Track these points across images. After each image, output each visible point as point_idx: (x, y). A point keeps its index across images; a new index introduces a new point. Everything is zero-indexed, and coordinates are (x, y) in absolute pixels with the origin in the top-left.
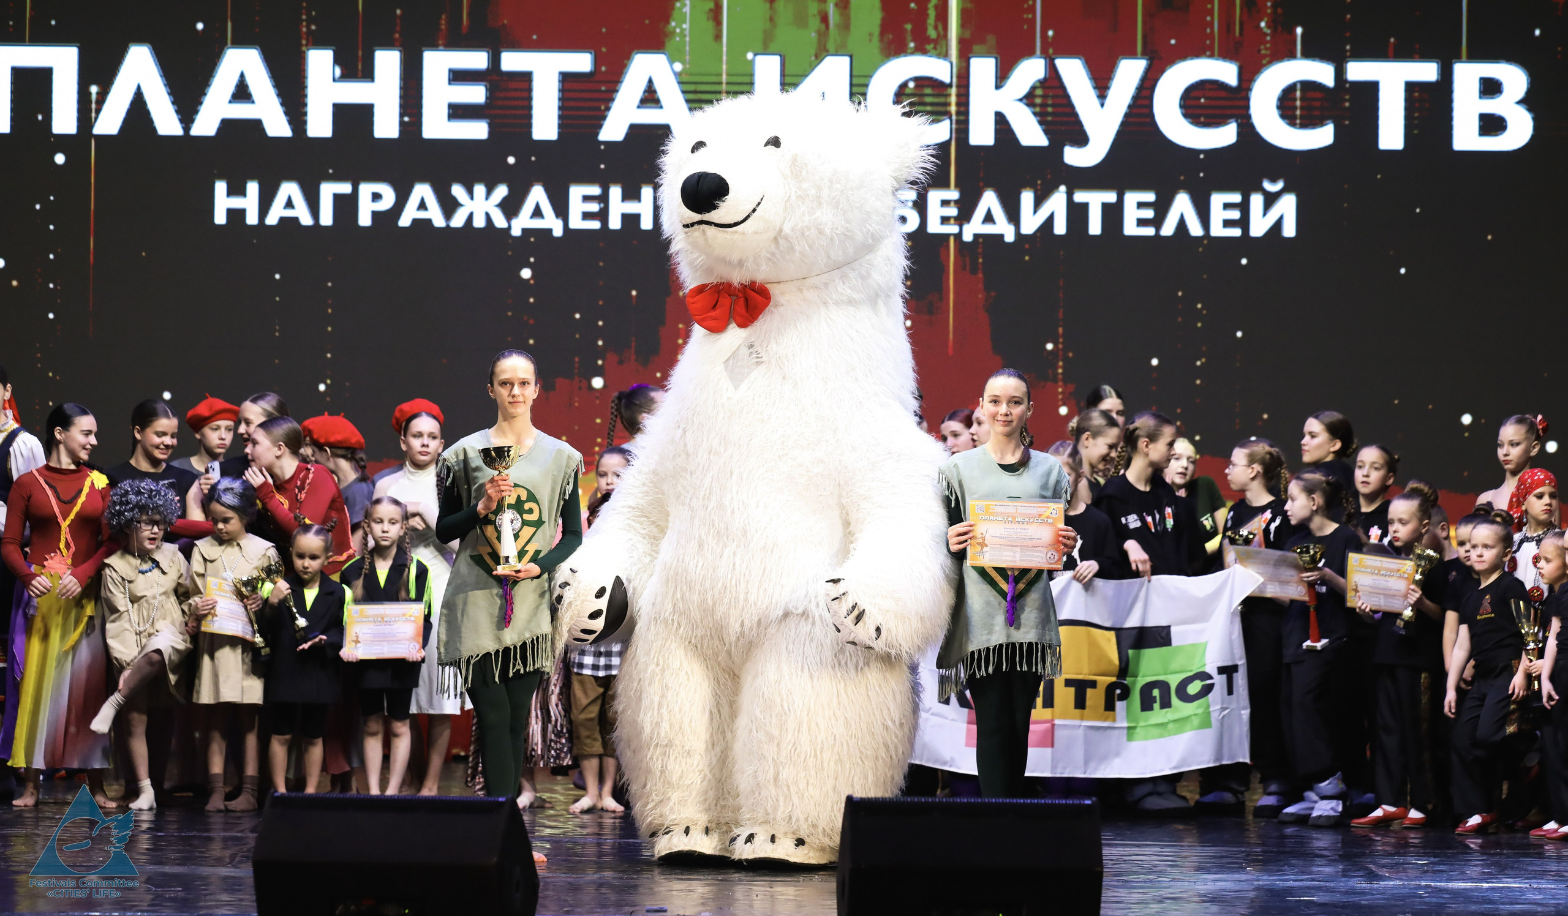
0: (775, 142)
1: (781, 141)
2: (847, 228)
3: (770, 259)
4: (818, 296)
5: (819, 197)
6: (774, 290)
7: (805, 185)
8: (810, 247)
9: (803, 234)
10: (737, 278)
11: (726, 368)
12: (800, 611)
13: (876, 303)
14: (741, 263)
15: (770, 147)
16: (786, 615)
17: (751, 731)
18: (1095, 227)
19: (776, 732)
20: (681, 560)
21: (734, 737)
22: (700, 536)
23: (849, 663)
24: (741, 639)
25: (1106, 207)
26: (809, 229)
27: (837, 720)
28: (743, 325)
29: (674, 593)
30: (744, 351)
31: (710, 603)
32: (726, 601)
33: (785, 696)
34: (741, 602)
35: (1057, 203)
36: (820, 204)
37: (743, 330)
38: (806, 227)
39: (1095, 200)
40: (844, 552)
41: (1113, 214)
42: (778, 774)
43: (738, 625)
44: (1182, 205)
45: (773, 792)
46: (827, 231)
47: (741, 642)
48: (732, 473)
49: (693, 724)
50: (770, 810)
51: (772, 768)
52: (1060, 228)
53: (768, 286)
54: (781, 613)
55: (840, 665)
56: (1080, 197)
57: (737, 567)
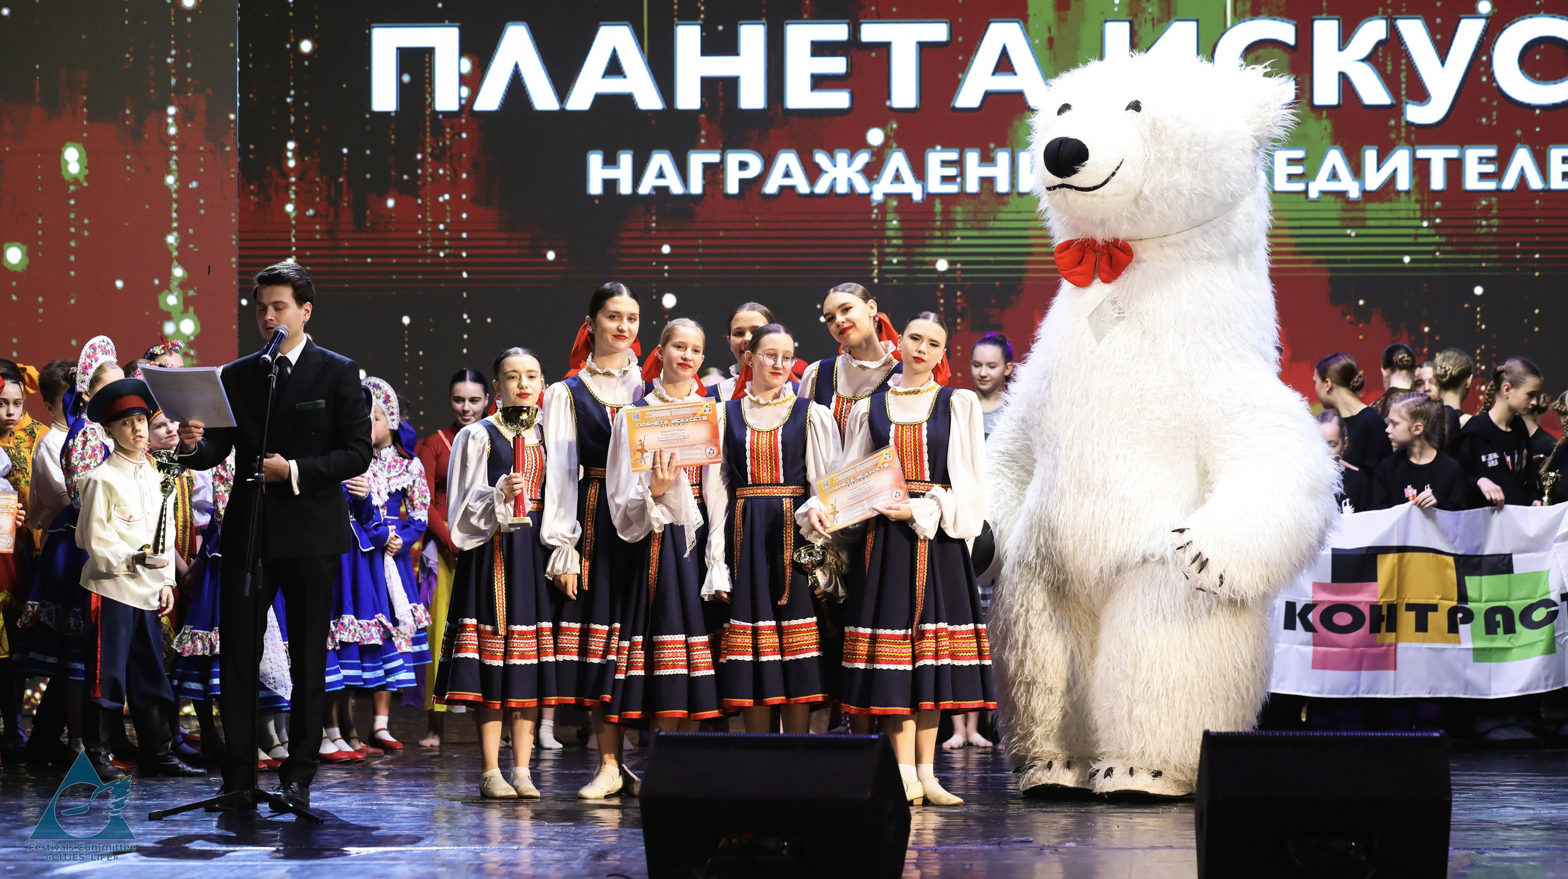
0: (1136, 106)
1: (1143, 106)
2: (1206, 189)
3: (1130, 219)
4: (1179, 252)
5: (1178, 159)
6: (1136, 247)
7: (1164, 148)
8: (1169, 207)
9: (1162, 195)
10: (1101, 236)
11: (1090, 322)
12: (1157, 558)
13: (1237, 258)
14: (1103, 223)
15: (1131, 111)
16: (1145, 560)
17: (1108, 669)
18: (1438, 181)
19: (1130, 671)
20: (1044, 507)
21: (1093, 674)
22: (1062, 484)
23: (1202, 607)
24: (1101, 584)
25: (1449, 161)
26: (1168, 190)
27: (1188, 661)
28: (1106, 281)
29: (1038, 538)
30: (1108, 306)
31: (1071, 548)
32: (1086, 547)
33: (1140, 637)
34: (1100, 550)
35: (1400, 160)
36: (1179, 165)
37: (1107, 285)
38: (1166, 188)
39: (1437, 157)
40: (1200, 500)
41: (1454, 168)
42: (1132, 711)
43: (1097, 571)
44: (1522, 158)
45: (1127, 728)
46: (1186, 192)
47: (1100, 588)
48: (1093, 425)
49: (1055, 663)
50: (1124, 745)
51: (1126, 705)
52: (1404, 183)
53: (1129, 243)
54: (1139, 559)
55: (1192, 609)
56: (1422, 153)
57: (1096, 516)
